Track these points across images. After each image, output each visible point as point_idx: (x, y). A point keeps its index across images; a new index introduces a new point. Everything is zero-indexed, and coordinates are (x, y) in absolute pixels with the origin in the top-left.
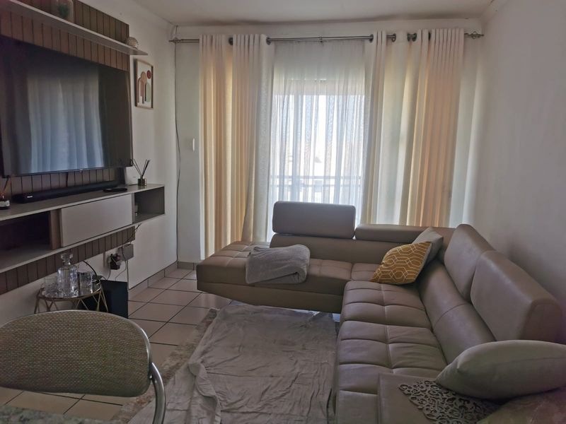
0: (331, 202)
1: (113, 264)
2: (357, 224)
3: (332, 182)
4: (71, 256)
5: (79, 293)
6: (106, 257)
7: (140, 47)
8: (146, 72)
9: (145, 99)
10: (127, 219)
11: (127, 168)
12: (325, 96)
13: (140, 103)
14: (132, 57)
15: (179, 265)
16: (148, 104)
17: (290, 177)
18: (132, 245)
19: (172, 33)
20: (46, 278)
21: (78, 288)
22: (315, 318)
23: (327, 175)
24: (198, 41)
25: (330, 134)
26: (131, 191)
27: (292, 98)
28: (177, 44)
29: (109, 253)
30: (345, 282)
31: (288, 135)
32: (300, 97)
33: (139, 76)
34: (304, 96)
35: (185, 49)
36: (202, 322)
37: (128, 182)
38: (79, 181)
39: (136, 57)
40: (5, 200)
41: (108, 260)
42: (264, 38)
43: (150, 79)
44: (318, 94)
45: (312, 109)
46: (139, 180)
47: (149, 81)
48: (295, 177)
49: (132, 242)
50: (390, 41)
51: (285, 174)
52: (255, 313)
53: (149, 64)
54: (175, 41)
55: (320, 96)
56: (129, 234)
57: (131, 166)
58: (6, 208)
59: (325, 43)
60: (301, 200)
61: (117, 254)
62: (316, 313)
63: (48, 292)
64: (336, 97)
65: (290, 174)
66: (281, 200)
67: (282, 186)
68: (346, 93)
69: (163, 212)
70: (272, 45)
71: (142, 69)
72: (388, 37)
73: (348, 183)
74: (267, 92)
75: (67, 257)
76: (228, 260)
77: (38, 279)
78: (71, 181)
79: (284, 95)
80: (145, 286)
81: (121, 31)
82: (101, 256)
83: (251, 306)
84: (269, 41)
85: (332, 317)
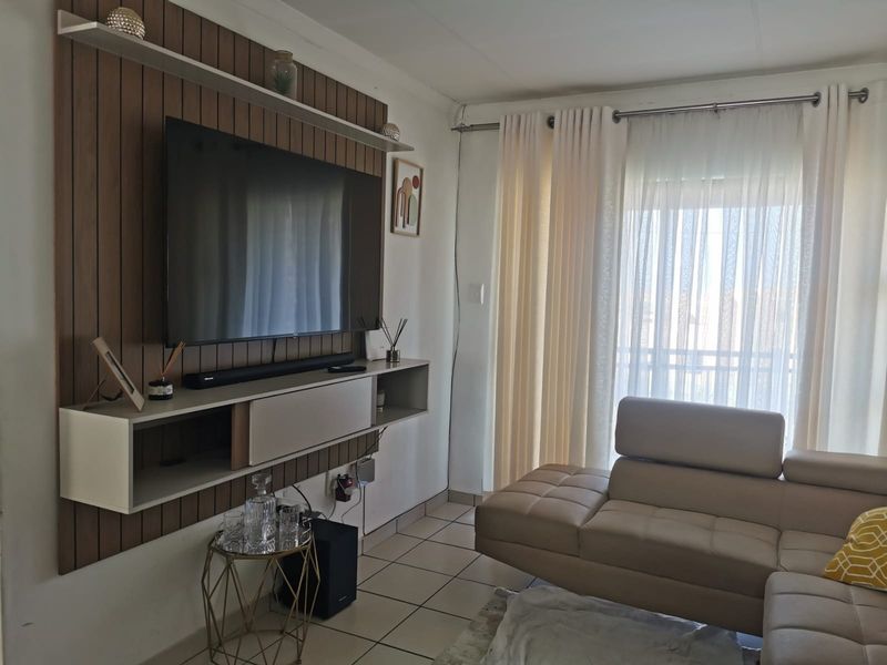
0: (732, 402)
1: (340, 492)
2: (788, 449)
3: (735, 362)
4: (268, 480)
5: (277, 545)
6: (330, 479)
7: (402, 139)
8: (411, 179)
9: (407, 221)
10: (363, 421)
11: (371, 332)
12: (721, 210)
13: (399, 228)
14: (390, 155)
15: (451, 496)
16: (412, 229)
17: (649, 351)
18: (374, 460)
19: (456, 117)
20: (227, 513)
21: (275, 536)
22: (699, 635)
23: (724, 348)
24: (496, 126)
25: (729, 277)
26: (373, 370)
27: (656, 214)
28: (465, 134)
29: (334, 472)
30: (768, 571)
31: (647, 277)
32: (672, 212)
33: (399, 185)
34: (681, 212)
35: (476, 138)
36: (481, 614)
37: (370, 356)
38: (293, 352)
39: (398, 154)
40: (165, 384)
41: (332, 484)
42: (608, 112)
43: (418, 190)
44: (706, 207)
45: (694, 232)
46: (389, 352)
47: (415, 192)
48: (659, 351)
49: (374, 456)
50: (855, 101)
51: (642, 345)
52: (579, 609)
53: (416, 166)
54: (461, 129)
55: (710, 210)
56: (370, 442)
57: (377, 329)
58: (165, 397)
59: (722, 114)
60: (671, 397)
61: (346, 476)
62: (701, 626)
63: (227, 540)
64: (743, 210)
65: (651, 346)
66: (632, 395)
67: (635, 366)
68: (763, 202)
69: (424, 409)
70: (624, 121)
71: (405, 173)
72: (851, 95)
73: (767, 365)
74: (614, 204)
75: (261, 481)
76: (531, 502)
77: (215, 514)
78: (280, 354)
79: (643, 209)
80: (391, 530)
81: (373, 113)
82: (322, 476)
83: (572, 595)
84: (617, 117)
85: (735, 638)
